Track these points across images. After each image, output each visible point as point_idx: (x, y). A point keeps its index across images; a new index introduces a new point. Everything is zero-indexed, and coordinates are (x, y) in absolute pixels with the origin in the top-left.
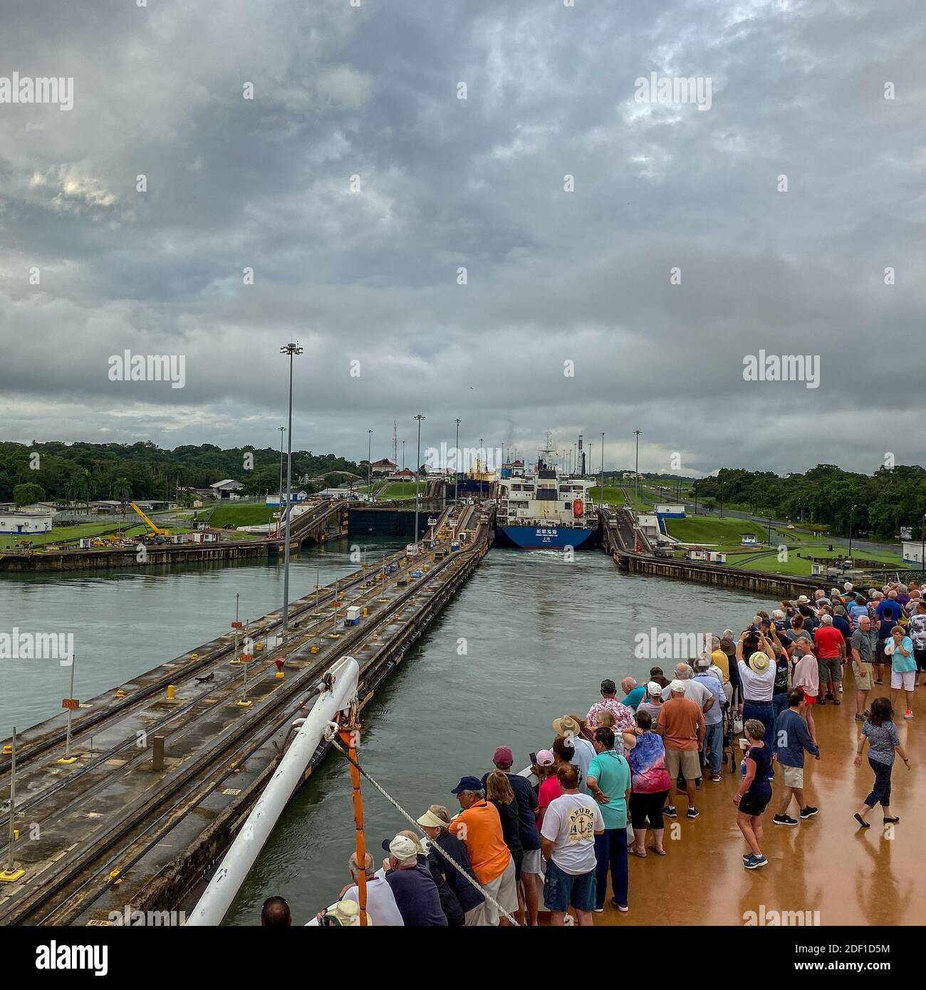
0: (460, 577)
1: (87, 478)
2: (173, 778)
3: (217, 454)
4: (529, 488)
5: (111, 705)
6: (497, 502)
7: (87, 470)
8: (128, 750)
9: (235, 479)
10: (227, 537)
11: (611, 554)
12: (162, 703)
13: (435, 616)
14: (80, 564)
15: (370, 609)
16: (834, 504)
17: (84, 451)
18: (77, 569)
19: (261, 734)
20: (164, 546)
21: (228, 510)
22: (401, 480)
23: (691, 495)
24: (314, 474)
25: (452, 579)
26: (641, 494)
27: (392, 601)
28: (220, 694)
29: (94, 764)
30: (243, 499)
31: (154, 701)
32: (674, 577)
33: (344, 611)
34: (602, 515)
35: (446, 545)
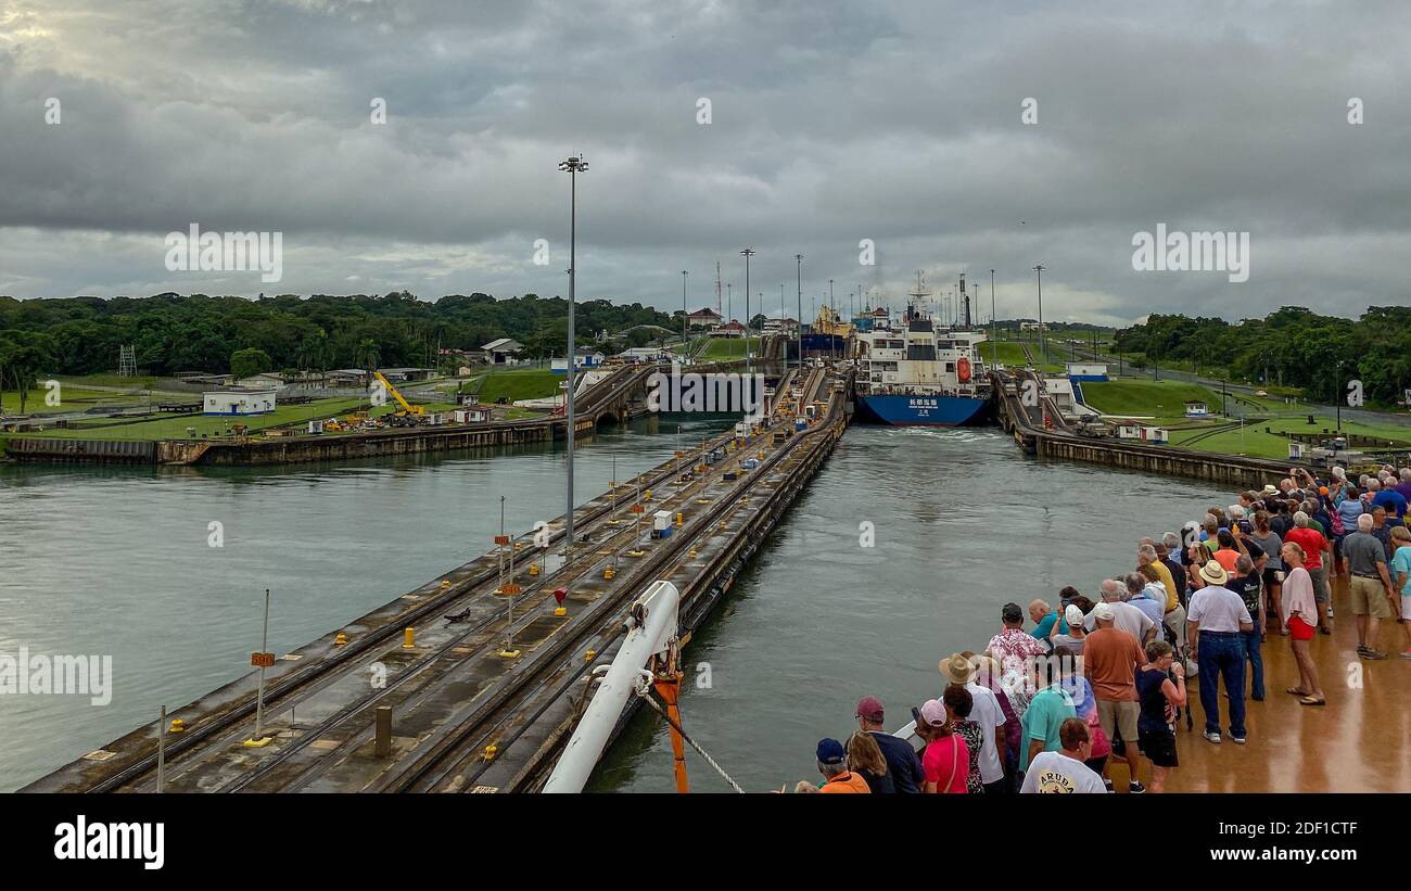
0: (808, 467)
1: (323, 340)
2: (403, 769)
3: (491, 306)
4: (897, 344)
5: (327, 657)
6: (856, 363)
7: (323, 331)
8: (342, 725)
9: (513, 337)
10: (499, 416)
11: (1011, 431)
12: (395, 654)
13: (776, 523)
14: (308, 454)
15: (686, 515)
16: (1310, 359)
17: (323, 306)
18: (305, 462)
19: (530, 700)
20: (418, 429)
21: (501, 380)
22: (727, 336)
23: (1113, 351)
24: (615, 330)
25: (798, 470)
26: (1048, 350)
27: (716, 501)
28: (476, 639)
29: (296, 745)
30: (521, 364)
31: (385, 650)
32: (1098, 463)
33: (650, 518)
34: (997, 379)
35: (789, 422)
